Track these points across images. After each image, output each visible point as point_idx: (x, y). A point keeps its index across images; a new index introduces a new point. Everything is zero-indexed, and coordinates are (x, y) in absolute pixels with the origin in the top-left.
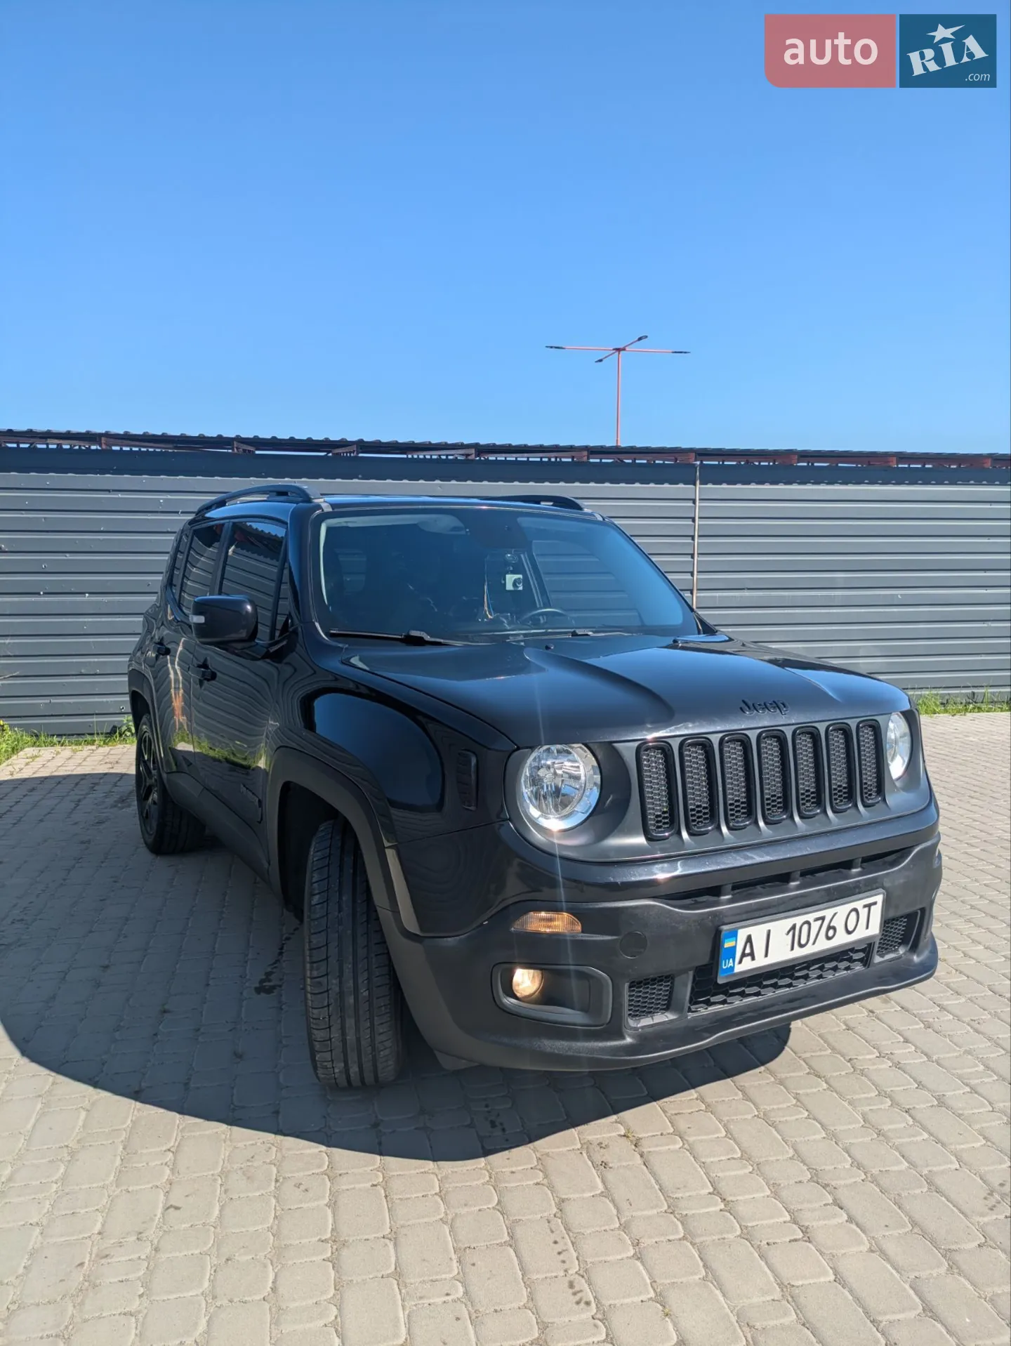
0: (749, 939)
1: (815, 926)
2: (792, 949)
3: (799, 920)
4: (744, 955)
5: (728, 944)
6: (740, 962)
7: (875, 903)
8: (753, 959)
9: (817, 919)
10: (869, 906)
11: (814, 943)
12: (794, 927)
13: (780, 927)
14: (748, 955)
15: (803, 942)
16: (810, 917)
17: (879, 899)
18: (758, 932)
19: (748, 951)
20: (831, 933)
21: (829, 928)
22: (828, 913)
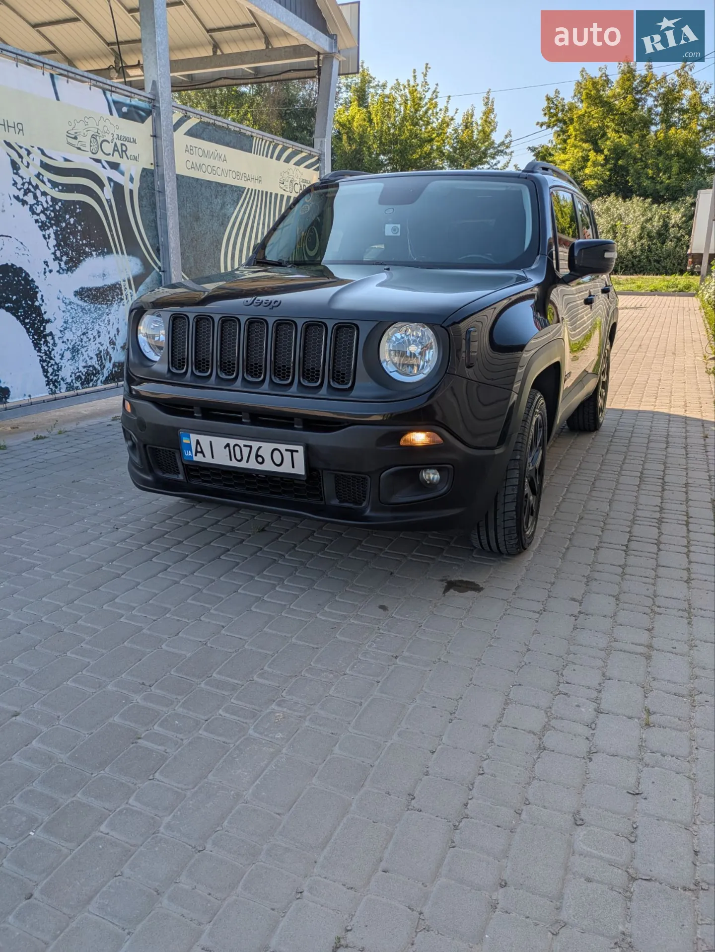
0: (198, 442)
1: (246, 451)
2: (231, 460)
3: (232, 442)
4: (197, 452)
5: (185, 441)
6: (196, 455)
7: (297, 451)
8: (204, 456)
9: (245, 446)
10: (292, 451)
11: (247, 462)
12: (228, 445)
13: (220, 442)
14: (200, 452)
15: (239, 458)
16: (241, 443)
17: (301, 449)
18: (205, 440)
19: (199, 450)
20: (260, 460)
21: (257, 456)
22: (255, 445)
